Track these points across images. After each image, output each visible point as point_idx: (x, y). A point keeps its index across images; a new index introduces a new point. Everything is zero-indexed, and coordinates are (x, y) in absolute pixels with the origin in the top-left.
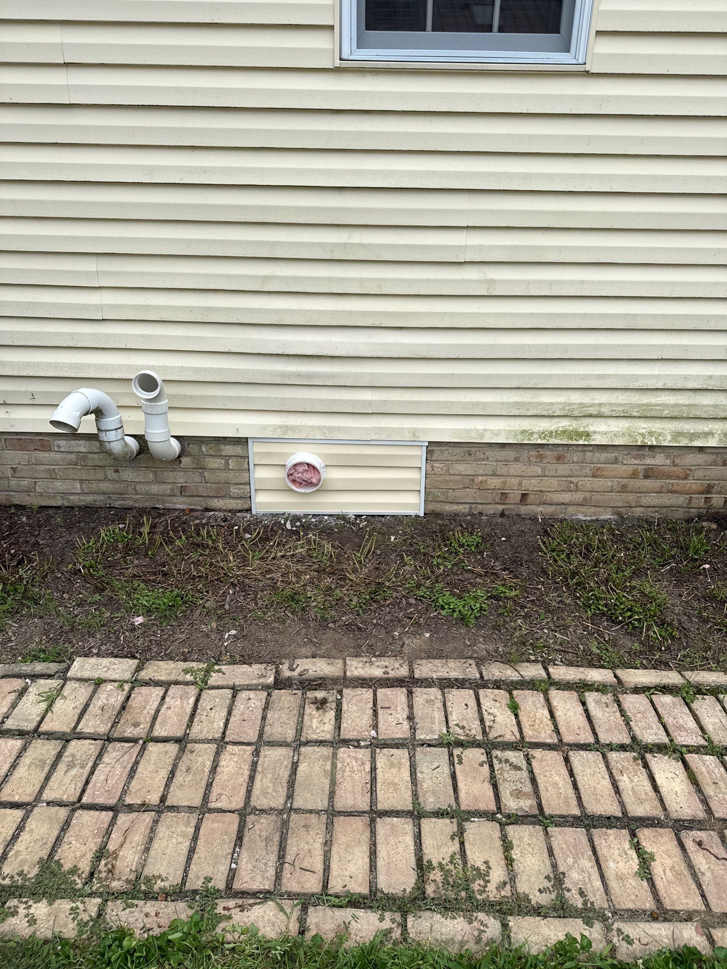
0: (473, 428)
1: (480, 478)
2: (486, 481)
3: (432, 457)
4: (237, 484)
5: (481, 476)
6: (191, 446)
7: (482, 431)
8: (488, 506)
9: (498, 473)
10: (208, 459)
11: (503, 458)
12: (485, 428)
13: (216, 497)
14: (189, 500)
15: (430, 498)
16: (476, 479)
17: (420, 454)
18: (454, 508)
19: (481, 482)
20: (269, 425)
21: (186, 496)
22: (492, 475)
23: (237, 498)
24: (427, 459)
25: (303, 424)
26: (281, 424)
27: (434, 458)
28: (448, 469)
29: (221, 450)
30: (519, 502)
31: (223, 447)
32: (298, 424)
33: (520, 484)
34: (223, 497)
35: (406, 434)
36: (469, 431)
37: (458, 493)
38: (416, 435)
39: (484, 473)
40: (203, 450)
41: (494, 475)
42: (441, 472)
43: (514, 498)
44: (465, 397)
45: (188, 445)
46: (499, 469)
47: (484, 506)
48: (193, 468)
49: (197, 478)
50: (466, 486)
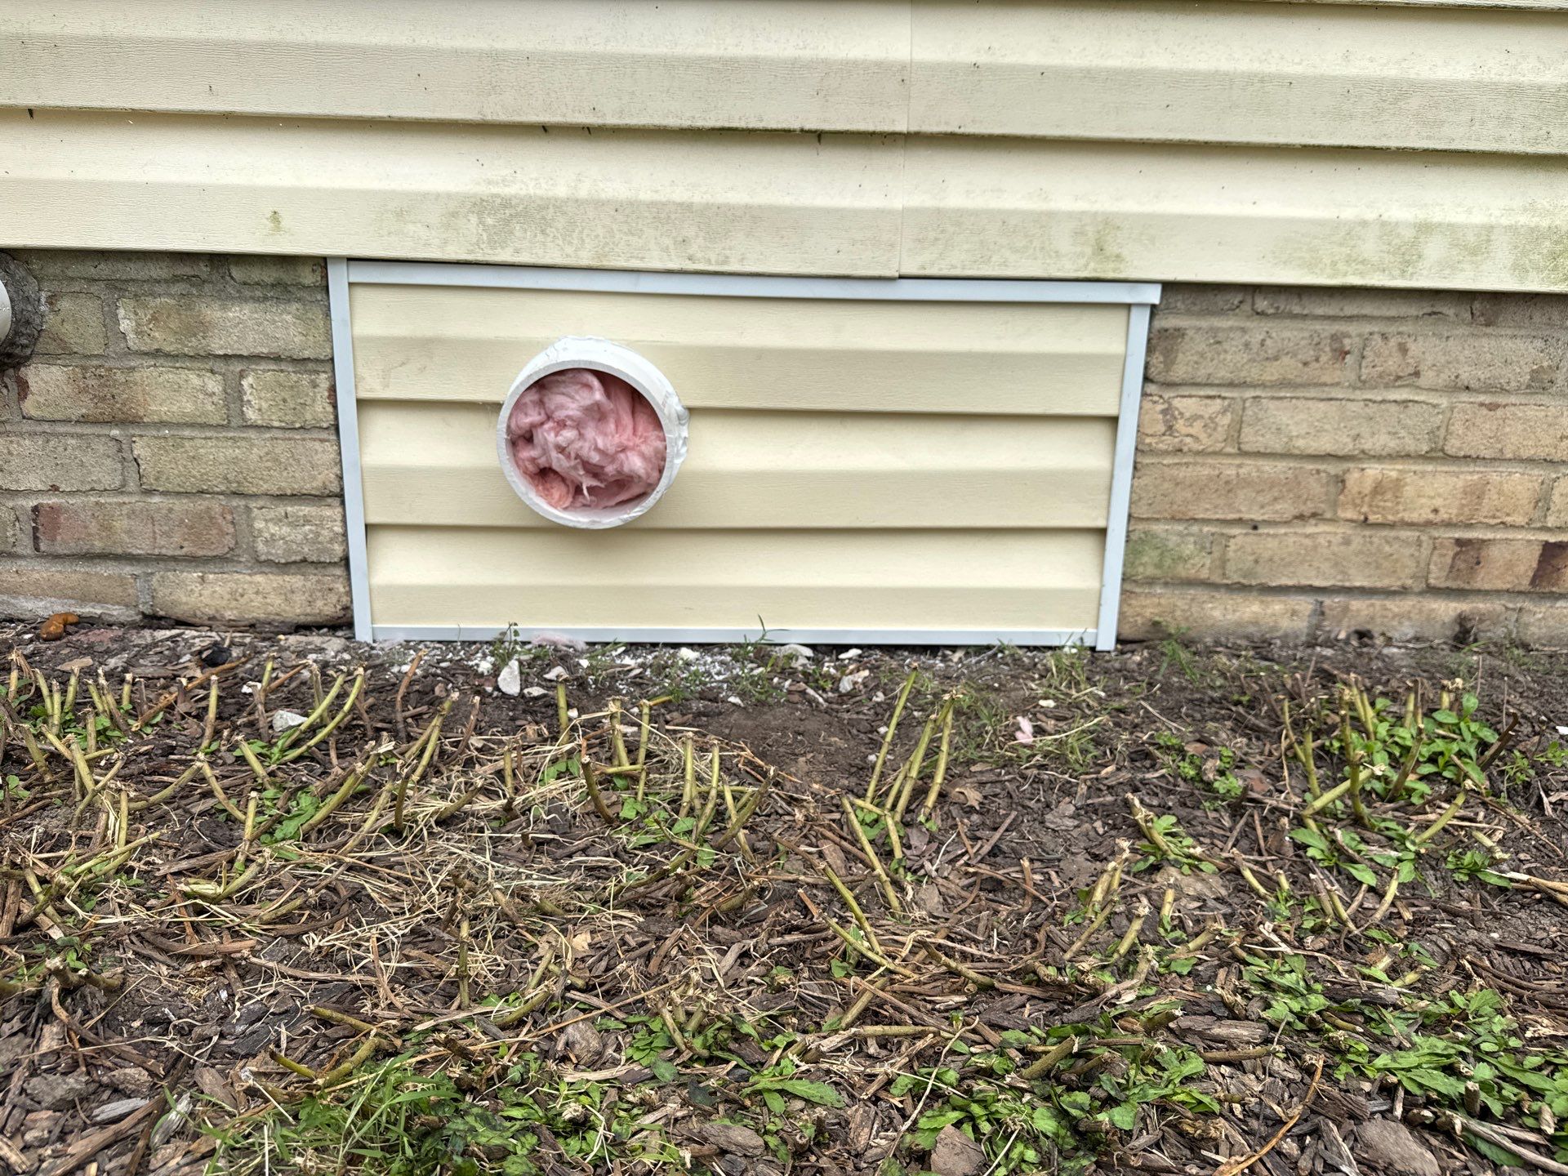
0: (1370, 216)
1: (1374, 470)
2: (1398, 485)
3: (1169, 363)
4: (281, 497)
5: (1379, 458)
6: (65, 304)
7: (1408, 234)
8: (1395, 605)
9: (1453, 446)
10: (148, 374)
11: (1483, 374)
12: (1421, 215)
13: (192, 560)
14: (72, 575)
15: (1147, 566)
16: (1353, 478)
17: (1117, 348)
18: (1249, 612)
19: (1378, 489)
20: (425, 196)
21: (56, 557)
22: (1426, 458)
23: (284, 567)
24: (1147, 379)
25: (583, 193)
26: (484, 190)
27: (1180, 372)
28: (1238, 426)
29: (202, 327)
30: (1525, 584)
31: (212, 312)
32: (562, 191)
33: (1543, 501)
34: (222, 560)
35: (1064, 244)
36: (1350, 231)
37: (1272, 544)
38: (1111, 249)
39: (1393, 444)
40: (125, 325)
41: (1438, 455)
42: (1206, 442)
43: (1510, 566)
44: (1346, 57)
45: (52, 300)
46: (1458, 428)
47: (1377, 602)
48: (83, 420)
49: (106, 473)
50: (1307, 509)
